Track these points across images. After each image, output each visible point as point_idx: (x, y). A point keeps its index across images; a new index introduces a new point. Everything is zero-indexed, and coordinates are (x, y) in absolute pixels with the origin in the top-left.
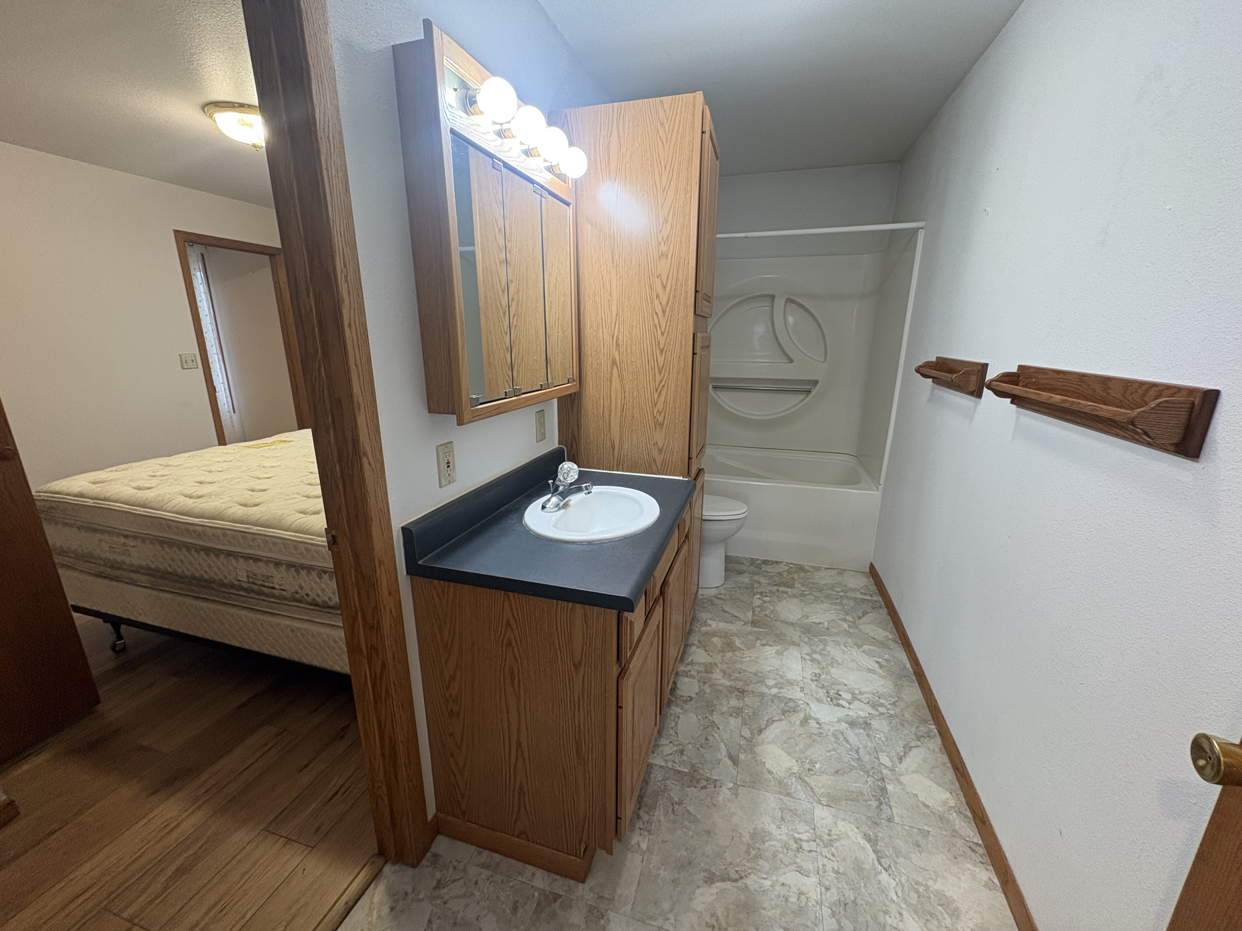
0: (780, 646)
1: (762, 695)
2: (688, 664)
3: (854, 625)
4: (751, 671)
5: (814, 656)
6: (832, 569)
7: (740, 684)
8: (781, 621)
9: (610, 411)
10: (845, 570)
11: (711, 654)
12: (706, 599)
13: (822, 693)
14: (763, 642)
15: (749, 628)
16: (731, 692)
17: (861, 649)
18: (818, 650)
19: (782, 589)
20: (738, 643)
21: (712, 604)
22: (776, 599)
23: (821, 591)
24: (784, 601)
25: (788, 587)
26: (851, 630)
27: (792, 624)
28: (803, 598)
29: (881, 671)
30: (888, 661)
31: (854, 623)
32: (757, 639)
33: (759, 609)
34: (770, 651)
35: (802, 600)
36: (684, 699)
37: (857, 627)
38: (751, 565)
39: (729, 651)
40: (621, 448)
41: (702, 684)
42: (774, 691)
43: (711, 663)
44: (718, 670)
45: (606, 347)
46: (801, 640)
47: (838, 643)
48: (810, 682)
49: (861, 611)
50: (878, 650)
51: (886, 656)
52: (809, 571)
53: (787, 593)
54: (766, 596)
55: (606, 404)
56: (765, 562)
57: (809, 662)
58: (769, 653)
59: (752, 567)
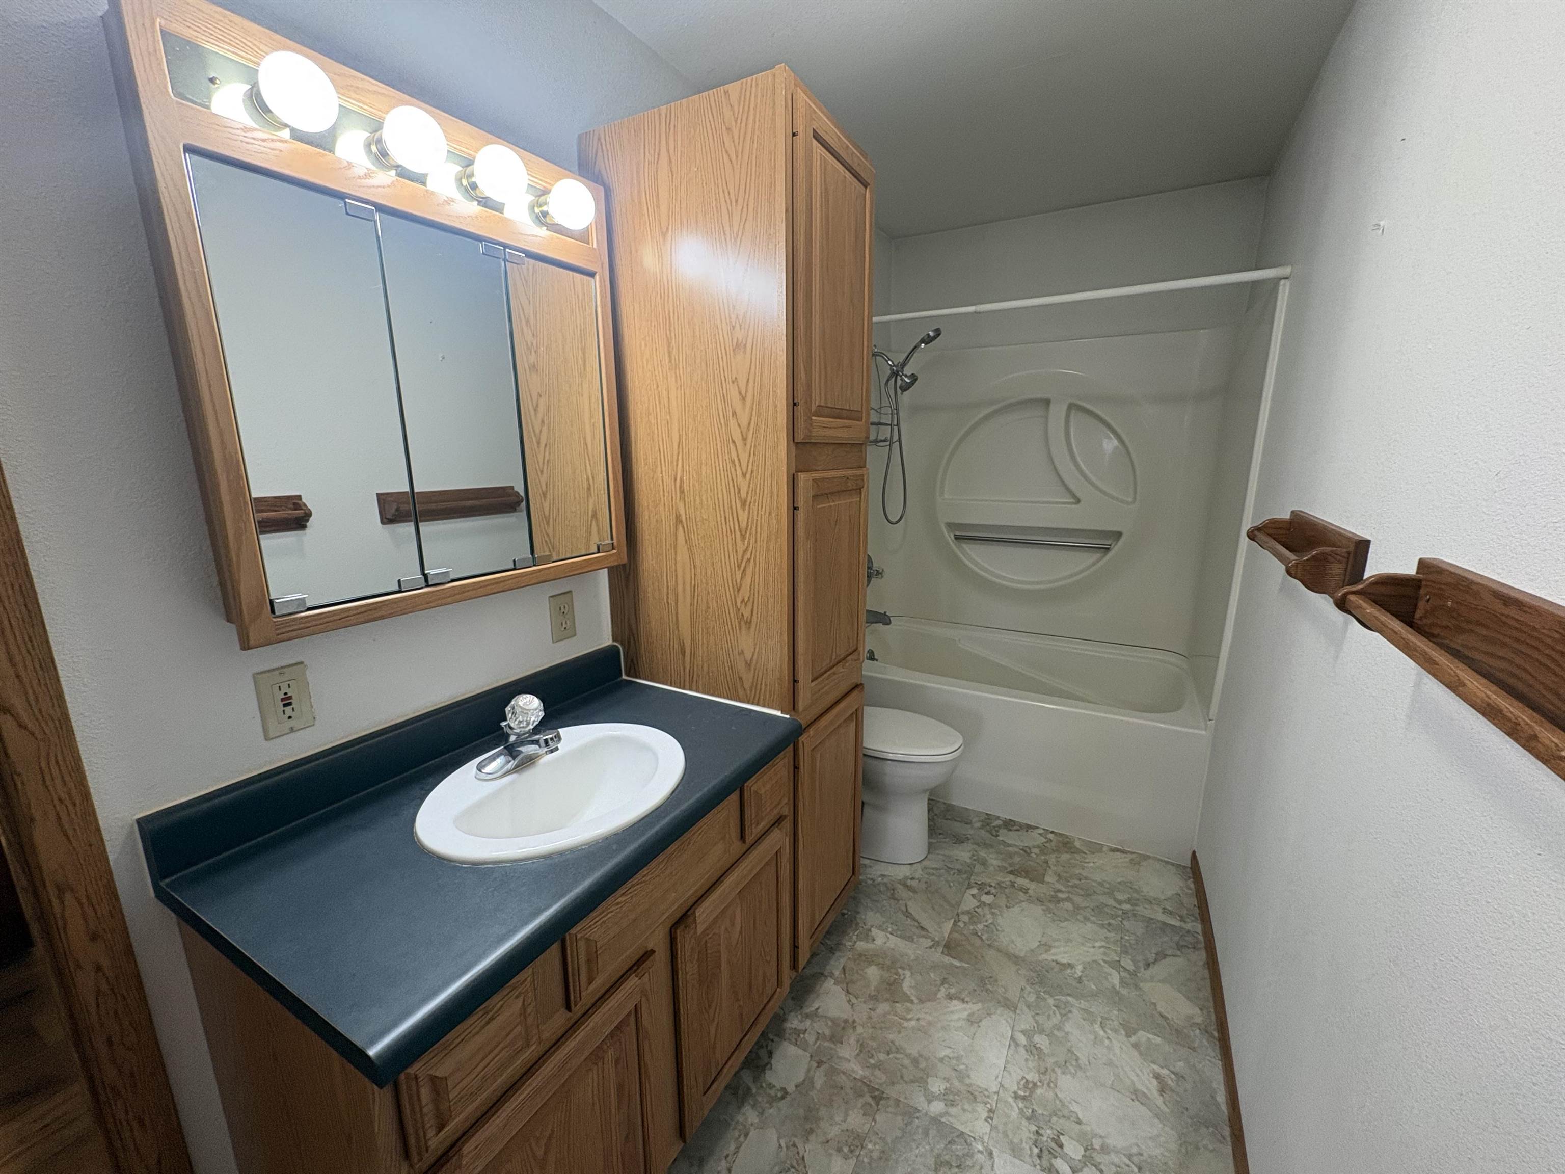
0: (980, 1005)
1: (911, 1113)
2: (807, 1016)
3: (1132, 979)
4: (908, 1051)
5: (1037, 1039)
6: (1123, 852)
7: (880, 1078)
8: (999, 950)
9: (677, 596)
10: (1146, 857)
11: (854, 1000)
12: (885, 884)
13: (1026, 1130)
14: (953, 991)
15: (938, 956)
16: (860, 1095)
17: (1133, 1039)
18: (1048, 1025)
19: (1021, 881)
20: (907, 985)
21: (893, 897)
22: (1002, 901)
23: (1087, 895)
24: (1016, 909)
25: (1031, 880)
26: (1124, 992)
27: (1016, 960)
28: (1051, 906)
29: (1159, 1101)
30: (1180, 1077)
31: (1133, 974)
32: (944, 981)
33: (966, 918)
34: (958, 1011)
35: (1048, 910)
36: (772, 1092)
37: (1137, 987)
38: (982, 827)
39: (887, 1000)
40: (693, 655)
41: (815, 1065)
42: (937, 1107)
43: (846, 1021)
44: (852, 1041)
45: (666, 494)
46: (1022, 997)
47: (1089, 1016)
48: (1011, 1100)
49: (1154, 951)
50: (1167, 1048)
51: (1180, 1066)
52: (1079, 852)
53: (1026, 891)
54: (988, 893)
55: (672, 584)
56: (1009, 825)
57: (1022, 1050)
58: (955, 1017)
59: (983, 831)
